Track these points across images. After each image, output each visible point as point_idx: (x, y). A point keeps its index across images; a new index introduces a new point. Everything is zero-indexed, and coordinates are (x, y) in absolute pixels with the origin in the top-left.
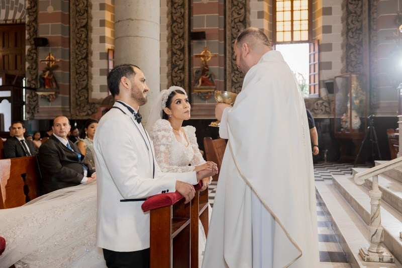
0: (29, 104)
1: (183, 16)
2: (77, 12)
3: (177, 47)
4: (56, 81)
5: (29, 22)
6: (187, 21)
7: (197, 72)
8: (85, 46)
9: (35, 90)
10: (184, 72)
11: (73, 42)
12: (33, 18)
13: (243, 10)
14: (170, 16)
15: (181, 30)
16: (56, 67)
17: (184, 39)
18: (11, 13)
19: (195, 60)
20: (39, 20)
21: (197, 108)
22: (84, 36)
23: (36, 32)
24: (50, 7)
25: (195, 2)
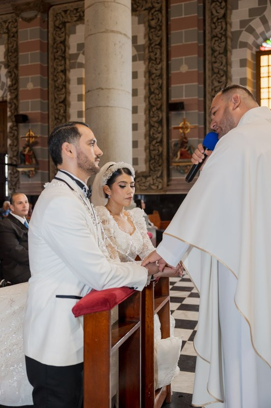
0: (11, 180)
1: (161, 87)
2: (56, 87)
3: (154, 119)
4: (35, 157)
5: (11, 99)
6: (165, 91)
7: (176, 145)
8: (63, 121)
9: (16, 166)
10: (162, 145)
11: (52, 118)
12: (14, 96)
13: (224, 78)
14: (147, 88)
15: (159, 102)
16: (36, 143)
17: (162, 111)
19: (174, 133)
20: (20, 97)
21: (176, 182)
22: (62, 111)
23: (16, 109)
24: (30, 84)
25: (173, 72)
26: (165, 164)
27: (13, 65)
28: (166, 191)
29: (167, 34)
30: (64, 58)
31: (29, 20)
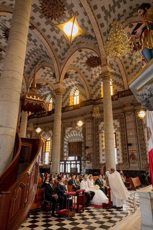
0: (83, 164)
3: (124, 148)
4: (90, 158)
6: (126, 140)
7: (130, 156)
8: (98, 148)
9: (85, 160)
10: (126, 155)
11: (95, 147)
12: (84, 141)
13: (143, 136)
14: (121, 139)
15: (125, 143)
16: (91, 154)
17: (126, 145)
18: (79, 139)
19: (129, 152)
20: (86, 141)
21: (131, 167)
22: (97, 145)
23: (85, 144)
24: (89, 138)
25: (128, 135)
26: (128, 161)
27: (84, 133)
28: (129, 169)
29: (126, 124)
30: (98, 131)
31: (89, 122)
